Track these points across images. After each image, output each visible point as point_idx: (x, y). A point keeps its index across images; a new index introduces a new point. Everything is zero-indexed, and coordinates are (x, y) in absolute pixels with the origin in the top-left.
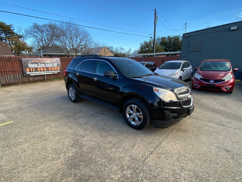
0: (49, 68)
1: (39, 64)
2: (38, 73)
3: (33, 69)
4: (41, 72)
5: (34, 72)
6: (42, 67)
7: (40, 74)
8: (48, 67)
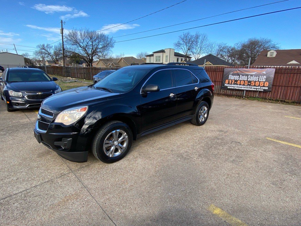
1: (241, 76)
2: (236, 87)
3: (232, 82)
4: (240, 86)
5: (233, 85)
6: (243, 80)
7: (238, 88)
8: (251, 81)
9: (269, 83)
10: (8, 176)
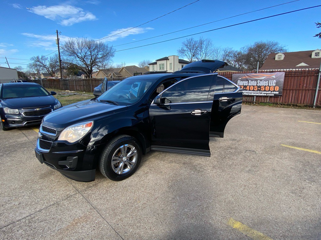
0: (262, 87)
1: (250, 81)
4: (250, 92)
6: (253, 86)
7: (248, 94)
9: (279, 87)
10: (9, 201)
